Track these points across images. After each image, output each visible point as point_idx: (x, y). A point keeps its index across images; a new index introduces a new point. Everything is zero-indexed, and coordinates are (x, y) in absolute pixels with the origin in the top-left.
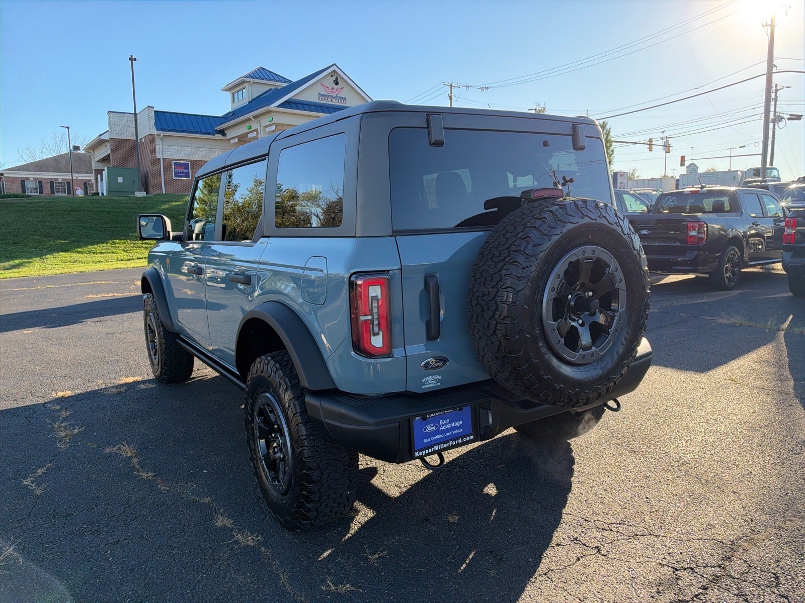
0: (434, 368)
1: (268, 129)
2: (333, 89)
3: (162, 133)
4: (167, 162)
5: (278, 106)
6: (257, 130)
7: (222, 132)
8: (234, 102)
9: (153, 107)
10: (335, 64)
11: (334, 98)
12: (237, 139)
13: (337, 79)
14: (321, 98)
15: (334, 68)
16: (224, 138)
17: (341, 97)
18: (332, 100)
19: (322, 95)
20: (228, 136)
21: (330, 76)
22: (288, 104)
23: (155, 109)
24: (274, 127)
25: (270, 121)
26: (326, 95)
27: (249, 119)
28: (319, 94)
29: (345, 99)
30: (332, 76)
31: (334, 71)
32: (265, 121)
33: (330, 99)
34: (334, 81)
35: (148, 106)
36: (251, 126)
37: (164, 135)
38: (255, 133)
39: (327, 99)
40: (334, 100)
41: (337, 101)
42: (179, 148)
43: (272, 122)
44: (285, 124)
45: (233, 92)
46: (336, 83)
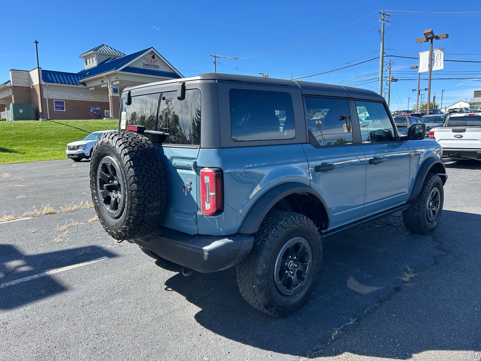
1: (114, 83)
2: (151, 61)
3: (47, 84)
4: (50, 101)
5: (121, 71)
6: (107, 83)
7: (84, 84)
8: (87, 64)
9: (41, 68)
10: (152, 47)
12: (93, 88)
13: (154, 55)
14: (144, 66)
15: (152, 49)
16: (85, 87)
17: (156, 66)
18: (151, 67)
19: (145, 64)
20: (88, 86)
21: (150, 54)
22: (127, 69)
24: (118, 82)
26: (148, 64)
27: (102, 77)
29: (158, 67)
31: (152, 51)
32: (113, 78)
33: (150, 67)
34: (152, 57)
35: (38, 67)
36: (103, 81)
37: (48, 85)
38: (106, 85)
39: (148, 67)
40: (152, 67)
41: (154, 68)
42: (58, 92)
43: (117, 79)
44: (124, 81)
45: (86, 58)
46: (153, 57)
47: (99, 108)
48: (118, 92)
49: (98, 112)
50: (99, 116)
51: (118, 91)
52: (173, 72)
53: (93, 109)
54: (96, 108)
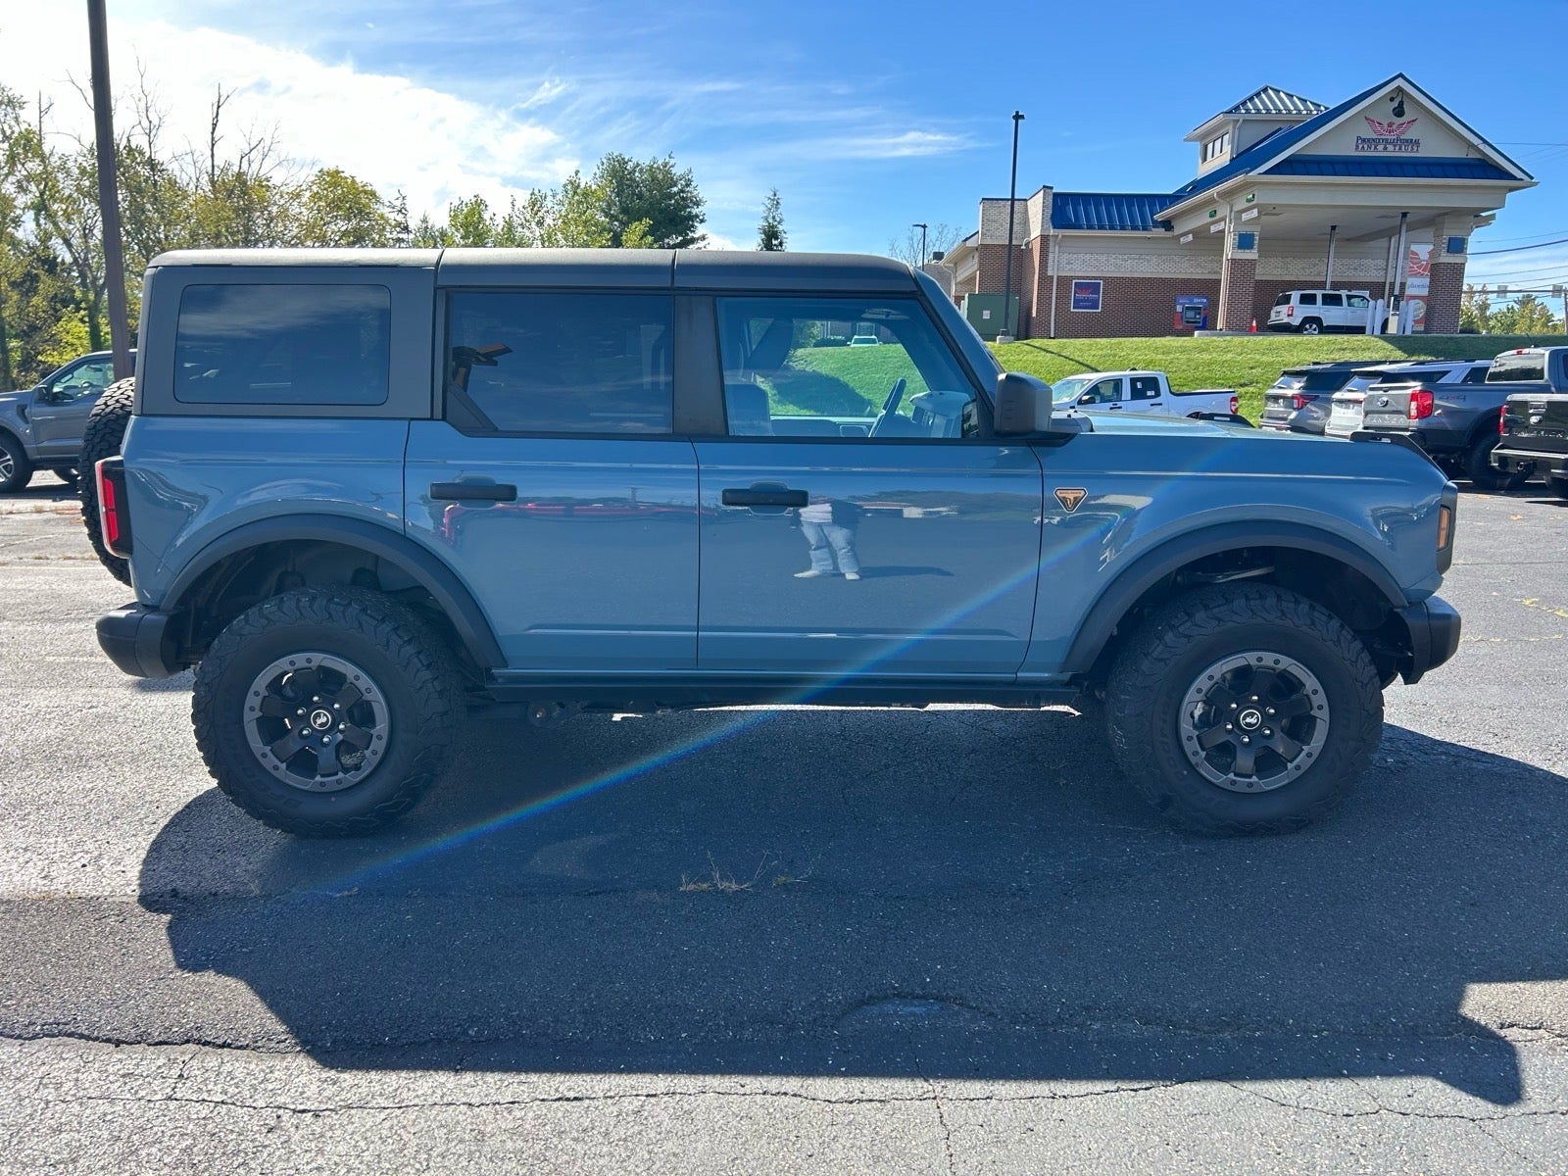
1: (1245, 217)
2: (1390, 125)
3: (1061, 232)
4: (1064, 282)
5: (1266, 173)
6: (1223, 219)
7: (1167, 225)
8: (1206, 160)
9: (1051, 188)
10: (1402, 75)
11: (1393, 143)
12: (1191, 236)
13: (1401, 104)
14: (1361, 146)
15: (1400, 82)
16: (1169, 234)
17: (1407, 141)
18: (1385, 148)
19: (1364, 140)
20: (1177, 231)
21: (1388, 99)
22: (1290, 166)
23: (1054, 191)
24: (1255, 213)
25: (1249, 201)
26: (1373, 140)
27: (1211, 201)
28: (1359, 138)
29: (1417, 143)
30: (1392, 99)
31: (1399, 89)
32: (1240, 201)
33: (1380, 147)
34: (1395, 109)
35: (1044, 187)
36: (1215, 211)
37: (1063, 236)
38: (1223, 223)
39: (1375, 148)
40: (1390, 147)
41: (1397, 148)
42: (1088, 256)
43: (1252, 203)
44: (1279, 205)
45: (1204, 142)
46: (1399, 112)
47: (1205, 300)
48: (1256, 247)
49: (1199, 314)
50: (1201, 325)
51: (1256, 242)
52: (1479, 156)
53: (1183, 304)
54: (1196, 300)
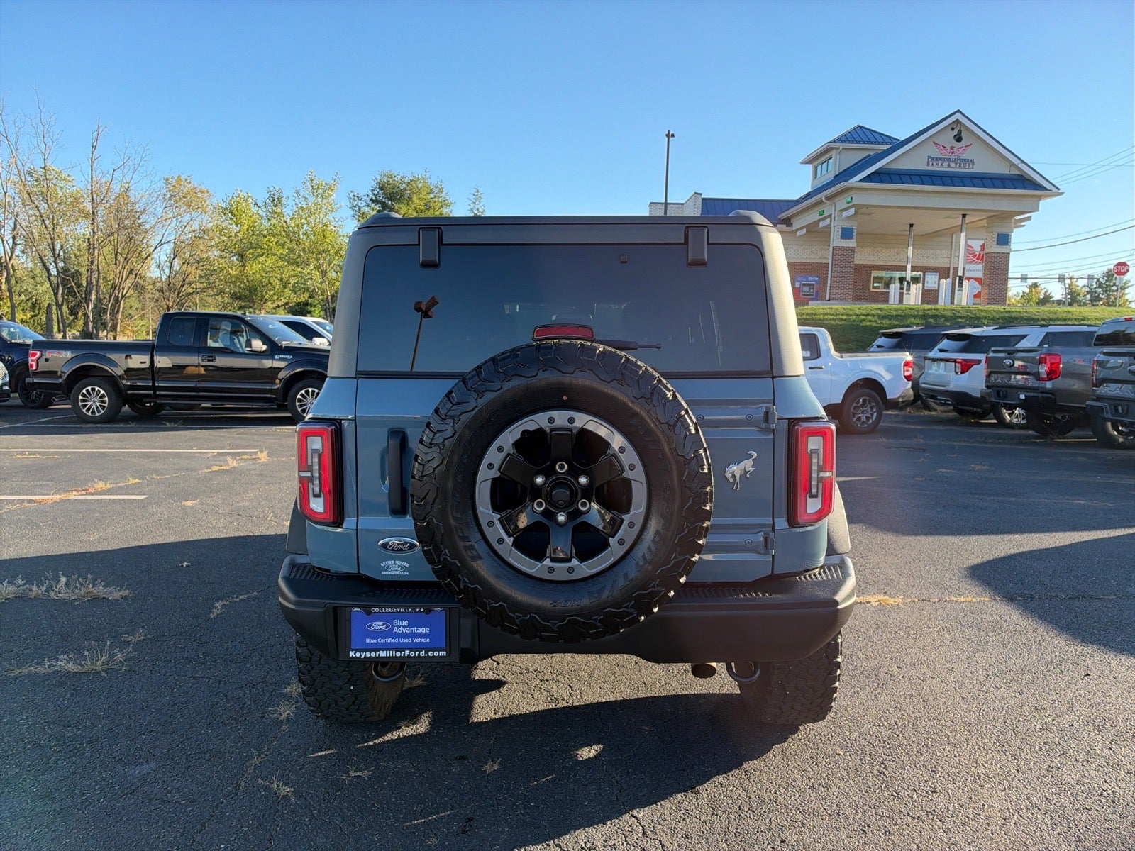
0: (394, 550)
1: (845, 214)
2: (952, 148)
5: (861, 181)
6: (830, 216)
7: (788, 222)
8: (816, 177)
9: (701, 194)
10: (959, 111)
11: (954, 161)
12: (805, 230)
13: (960, 132)
14: (931, 163)
15: (958, 116)
16: (789, 229)
17: (965, 160)
18: (949, 165)
19: (933, 159)
20: (795, 227)
21: (950, 129)
22: (878, 176)
23: (703, 196)
24: (852, 211)
25: (848, 203)
26: (940, 159)
27: (821, 202)
28: (929, 157)
29: (972, 162)
30: (953, 129)
31: (957, 122)
32: (842, 203)
33: (945, 164)
34: (955, 136)
35: (695, 193)
36: (823, 211)
38: (829, 220)
39: (942, 165)
40: (953, 165)
41: (958, 165)
43: (851, 204)
44: (871, 206)
45: (815, 164)
46: (959, 138)
47: (817, 279)
48: (854, 237)
49: (813, 289)
50: (814, 297)
51: (855, 234)
53: (801, 281)
54: (810, 279)
